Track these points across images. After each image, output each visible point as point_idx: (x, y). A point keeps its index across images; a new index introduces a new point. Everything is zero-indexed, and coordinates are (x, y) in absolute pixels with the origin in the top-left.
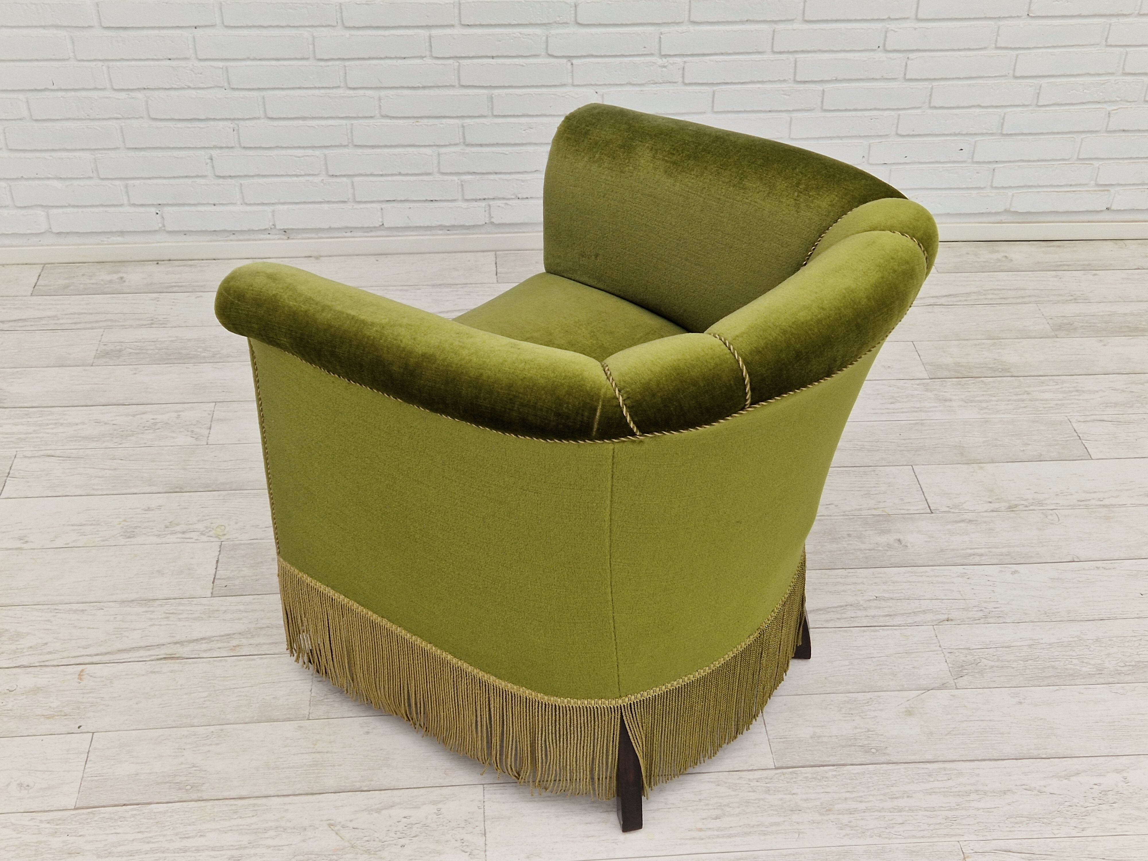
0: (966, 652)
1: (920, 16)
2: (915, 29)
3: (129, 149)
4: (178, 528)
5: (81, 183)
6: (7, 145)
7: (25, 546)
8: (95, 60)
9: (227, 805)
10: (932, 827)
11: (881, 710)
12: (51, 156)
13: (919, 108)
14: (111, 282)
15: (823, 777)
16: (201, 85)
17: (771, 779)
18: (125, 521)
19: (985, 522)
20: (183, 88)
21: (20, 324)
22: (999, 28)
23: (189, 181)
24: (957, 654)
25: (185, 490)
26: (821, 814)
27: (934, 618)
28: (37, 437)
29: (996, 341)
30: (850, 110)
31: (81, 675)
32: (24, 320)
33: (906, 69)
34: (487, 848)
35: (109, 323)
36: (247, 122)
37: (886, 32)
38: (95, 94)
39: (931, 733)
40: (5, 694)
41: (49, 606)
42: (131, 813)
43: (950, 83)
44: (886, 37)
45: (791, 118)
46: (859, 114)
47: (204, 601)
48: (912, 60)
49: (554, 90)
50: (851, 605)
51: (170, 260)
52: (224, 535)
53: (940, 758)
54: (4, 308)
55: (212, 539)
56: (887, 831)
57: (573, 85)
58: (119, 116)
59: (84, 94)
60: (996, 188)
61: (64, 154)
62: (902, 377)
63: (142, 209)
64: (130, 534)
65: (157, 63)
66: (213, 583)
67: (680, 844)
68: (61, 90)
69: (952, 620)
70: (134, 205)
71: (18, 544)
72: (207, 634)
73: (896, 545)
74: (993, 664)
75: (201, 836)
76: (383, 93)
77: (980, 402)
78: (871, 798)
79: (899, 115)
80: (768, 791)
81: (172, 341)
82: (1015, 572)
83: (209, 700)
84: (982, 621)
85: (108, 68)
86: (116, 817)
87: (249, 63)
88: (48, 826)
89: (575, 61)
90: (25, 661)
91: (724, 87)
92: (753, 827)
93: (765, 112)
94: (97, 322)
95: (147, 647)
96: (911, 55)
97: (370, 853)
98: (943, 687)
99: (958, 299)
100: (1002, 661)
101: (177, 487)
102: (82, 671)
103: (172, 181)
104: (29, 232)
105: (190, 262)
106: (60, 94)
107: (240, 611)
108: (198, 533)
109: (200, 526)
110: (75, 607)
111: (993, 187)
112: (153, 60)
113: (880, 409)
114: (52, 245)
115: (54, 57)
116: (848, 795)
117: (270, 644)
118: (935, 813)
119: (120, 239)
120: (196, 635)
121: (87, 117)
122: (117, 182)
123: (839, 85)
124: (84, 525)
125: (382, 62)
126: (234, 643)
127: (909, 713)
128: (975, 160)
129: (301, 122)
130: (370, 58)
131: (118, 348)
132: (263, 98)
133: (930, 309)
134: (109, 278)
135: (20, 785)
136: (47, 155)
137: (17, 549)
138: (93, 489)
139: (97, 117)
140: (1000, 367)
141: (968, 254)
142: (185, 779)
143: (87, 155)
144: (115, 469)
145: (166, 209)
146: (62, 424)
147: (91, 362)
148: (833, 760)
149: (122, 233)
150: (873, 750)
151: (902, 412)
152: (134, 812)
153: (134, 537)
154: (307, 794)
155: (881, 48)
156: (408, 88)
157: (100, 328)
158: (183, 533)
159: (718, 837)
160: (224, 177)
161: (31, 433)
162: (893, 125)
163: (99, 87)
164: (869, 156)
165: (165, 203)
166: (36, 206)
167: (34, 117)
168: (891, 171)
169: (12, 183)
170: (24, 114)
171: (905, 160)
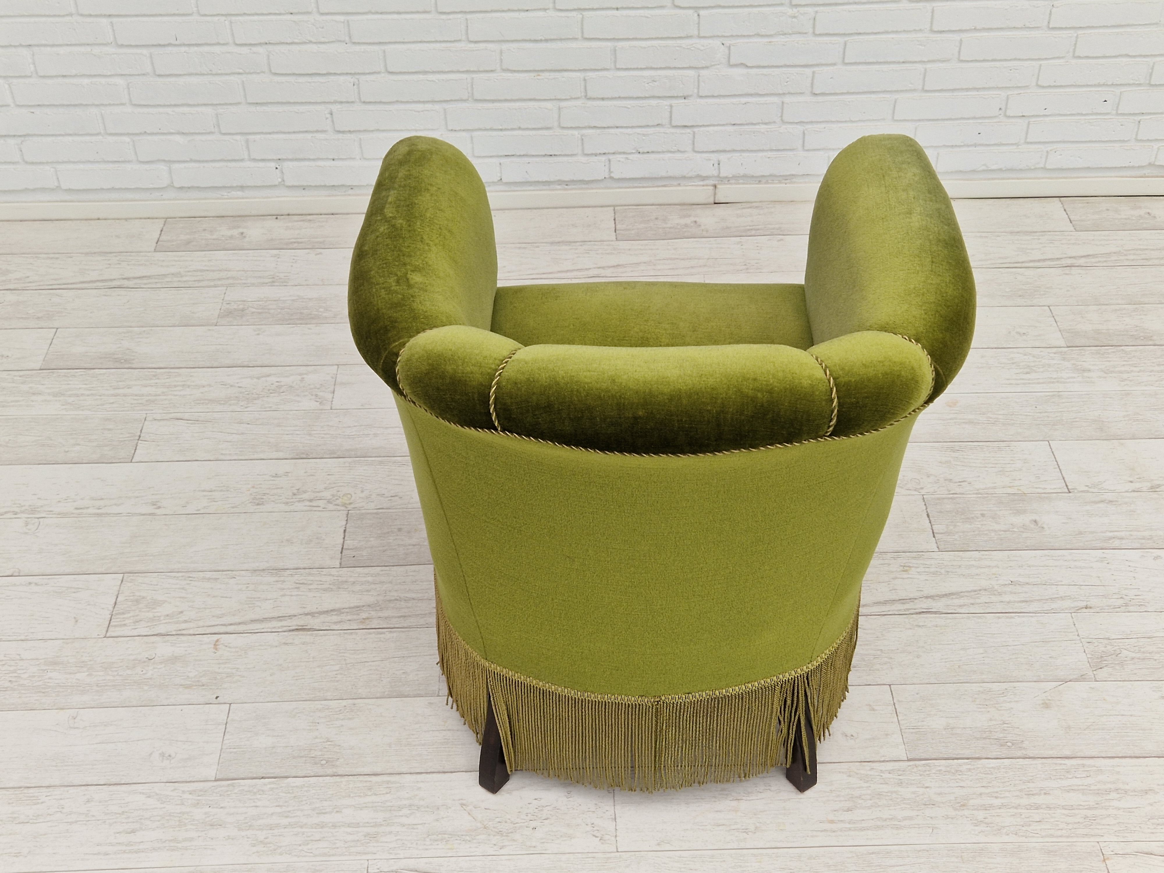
0: (1106, 641)
3: (250, 104)
4: (305, 496)
5: (203, 138)
6: (130, 100)
7: (158, 511)
8: (218, 15)
9: (361, 781)
10: (1070, 826)
11: (1017, 701)
12: (173, 111)
13: (1063, 57)
14: (231, 237)
15: (957, 771)
16: (323, 40)
17: (904, 771)
18: (253, 487)
19: (1126, 503)
20: (305, 43)
21: (145, 281)
23: (309, 136)
24: (1096, 644)
25: (311, 456)
26: (956, 809)
27: (1072, 606)
28: (166, 399)
29: (1137, 306)
30: (988, 61)
31: (216, 644)
32: (149, 277)
33: (1050, 17)
34: (618, 834)
35: (231, 281)
36: (367, 76)
38: (217, 49)
39: (1069, 727)
40: (144, 662)
41: (183, 574)
42: (269, 786)
43: (1096, 31)
45: (926, 70)
46: (998, 64)
47: (334, 572)
48: (1057, 7)
49: (679, 42)
50: (985, 590)
51: (289, 215)
52: (350, 504)
53: (1079, 755)
54: (128, 265)
55: (339, 508)
56: (1024, 828)
57: (699, 37)
58: (241, 71)
59: (206, 49)
60: (1142, 141)
61: (186, 109)
62: (1037, 345)
63: (261, 164)
64: (258, 501)
65: (279, 17)
66: (341, 553)
67: (812, 836)
68: (184, 45)
69: (1091, 608)
70: (255, 160)
71: (150, 509)
72: (337, 606)
73: (1032, 526)
74: (1134, 655)
75: (337, 812)
76: (505, 46)
77: (1121, 372)
78: (1007, 794)
79: (1041, 66)
80: (900, 783)
81: (293, 300)
82: (1156, 558)
83: (341, 674)
84: (1123, 609)
85: (231, 22)
86: (255, 790)
87: (370, 16)
88: (190, 796)
89: (702, 12)
90: (162, 629)
91: (856, 37)
92: (886, 820)
93: (899, 63)
94: (219, 279)
95: (280, 618)
97: (502, 835)
98: (1082, 678)
99: (1097, 260)
100: (1144, 653)
101: (303, 453)
102: (217, 641)
103: (293, 136)
104: (151, 186)
105: (309, 217)
106: (183, 49)
107: (368, 582)
108: (325, 501)
109: (327, 494)
110: (208, 575)
111: (1137, 140)
112: (275, 14)
113: (1016, 379)
114: (174, 199)
115: (177, 12)
116: (983, 790)
117: (399, 617)
118: (1073, 811)
119: (240, 193)
120: (326, 607)
121: (210, 72)
122: (238, 137)
123: (978, 34)
124: (215, 491)
125: (503, 14)
126: (364, 615)
127: (1046, 705)
128: (1119, 112)
129: (421, 77)
130: (492, 11)
131: (241, 307)
132: (384, 51)
133: (1067, 271)
134: (229, 233)
135: (162, 755)
136: (169, 110)
137: (150, 514)
138: (222, 454)
139: (219, 72)
140: (1142, 334)
141: (1108, 210)
142: (320, 753)
143: (209, 110)
144: (243, 434)
145: (286, 164)
146: (189, 386)
147: (215, 321)
148: (967, 753)
149: (242, 188)
150: (1009, 744)
151: (1039, 383)
152: (272, 786)
153: (262, 504)
154: (439, 772)
156: (530, 41)
157: (222, 285)
158: (311, 501)
159: (850, 829)
160: (343, 132)
161: (159, 395)
162: (1033, 75)
163: (222, 42)
164: (1006, 108)
165: (284, 157)
166: (159, 161)
167: (157, 73)
168: (1029, 123)
169: (135, 138)
170: (148, 69)
171: (1045, 112)
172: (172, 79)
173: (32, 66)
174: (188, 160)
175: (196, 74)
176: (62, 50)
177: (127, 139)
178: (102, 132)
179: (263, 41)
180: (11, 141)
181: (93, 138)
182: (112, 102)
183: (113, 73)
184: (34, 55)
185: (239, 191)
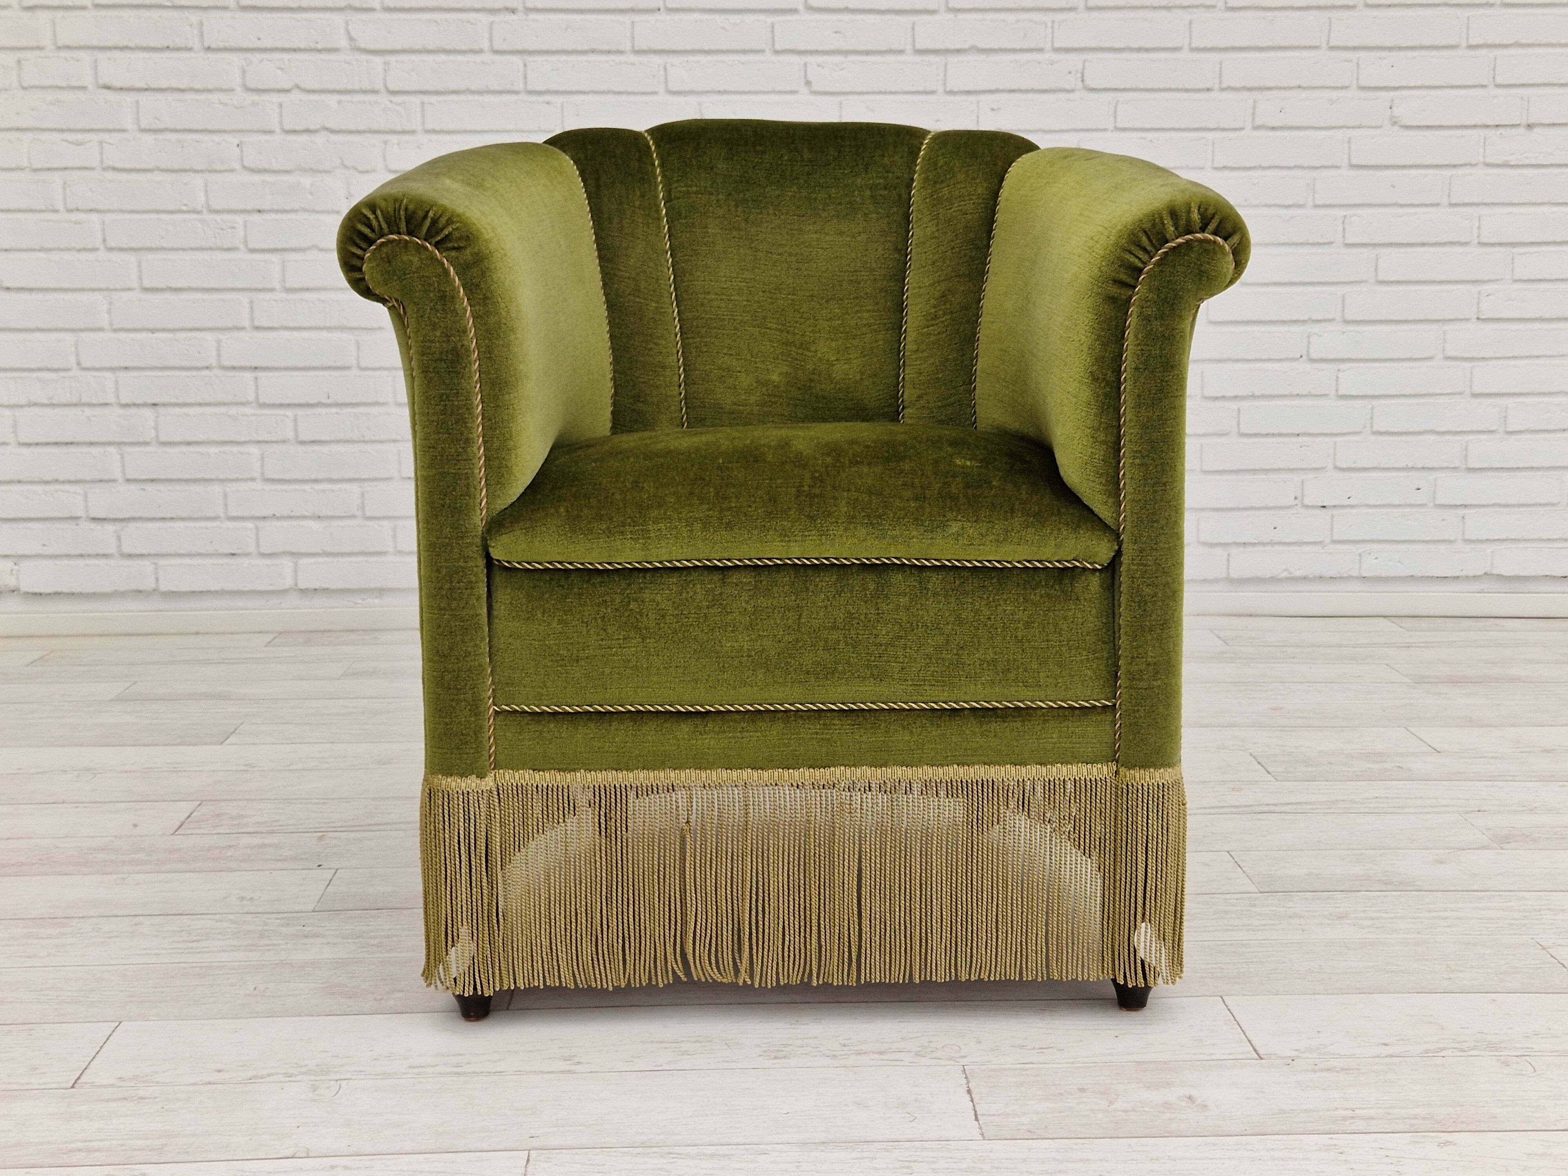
0: (1511, 829)
1: (1349, 317)
2: (1344, 333)
3: (404, 478)
5: (343, 523)
6: (262, 474)
8: (380, 368)
11: (1400, 860)
12: (312, 488)
13: (1360, 433)
22: (1444, 333)
24: (1498, 830)
30: (1273, 435)
38: (374, 410)
39: (1474, 874)
43: (1394, 401)
44: (1309, 343)
45: (1202, 445)
46: (1285, 440)
48: (1344, 371)
58: (399, 438)
59: (361, 410)
60: (1470, 541)
61: (328, 486)
68: (336, 405)
69: (1484, 811)
70: (401, 552)
71: (242, 768)
73: (1396, 769)
90: (248, 830)
96: (1343, 366)
98: (1484, 848)
99: (1438, 644)
102: (323, 836)
104: (270, 588)
106: (334, 410)
111: (1466, 541)
114: (295, 608)
115: (333, 365)
119: (377, 601)
121: (362, 439)
122: (384, 523)
123: (1258, 403)
127: (1440, 862)
128: (1438, 502)
131: (371, 670)
133: (1405, 649)
136: (307, 487)
139: (373, 438)
140: (1505, 677)
143: (354, 488)
147: (338, 677)
155: (1304, 357)
157: (348, 661)
161: (261, 712)
162: (1328, 456)
163: (380, 401)
164: (1303, 496)
166: (285, 553)
167: (300, 439)
168: (1332, 516)
169: (260, 524)
170: (290, 434)
171: (1348, 502)
172: (316, 448)
173: (153, 431)
174: (321, 552)
175: (347, 441)
176: (191, 411)
177: (250, 525)
178: (222, 515)
180: (110, 528)
181: (209, 524)
182: (240, 476)
183: (247, 439)
184: (157, 417)
185: (377, 597)
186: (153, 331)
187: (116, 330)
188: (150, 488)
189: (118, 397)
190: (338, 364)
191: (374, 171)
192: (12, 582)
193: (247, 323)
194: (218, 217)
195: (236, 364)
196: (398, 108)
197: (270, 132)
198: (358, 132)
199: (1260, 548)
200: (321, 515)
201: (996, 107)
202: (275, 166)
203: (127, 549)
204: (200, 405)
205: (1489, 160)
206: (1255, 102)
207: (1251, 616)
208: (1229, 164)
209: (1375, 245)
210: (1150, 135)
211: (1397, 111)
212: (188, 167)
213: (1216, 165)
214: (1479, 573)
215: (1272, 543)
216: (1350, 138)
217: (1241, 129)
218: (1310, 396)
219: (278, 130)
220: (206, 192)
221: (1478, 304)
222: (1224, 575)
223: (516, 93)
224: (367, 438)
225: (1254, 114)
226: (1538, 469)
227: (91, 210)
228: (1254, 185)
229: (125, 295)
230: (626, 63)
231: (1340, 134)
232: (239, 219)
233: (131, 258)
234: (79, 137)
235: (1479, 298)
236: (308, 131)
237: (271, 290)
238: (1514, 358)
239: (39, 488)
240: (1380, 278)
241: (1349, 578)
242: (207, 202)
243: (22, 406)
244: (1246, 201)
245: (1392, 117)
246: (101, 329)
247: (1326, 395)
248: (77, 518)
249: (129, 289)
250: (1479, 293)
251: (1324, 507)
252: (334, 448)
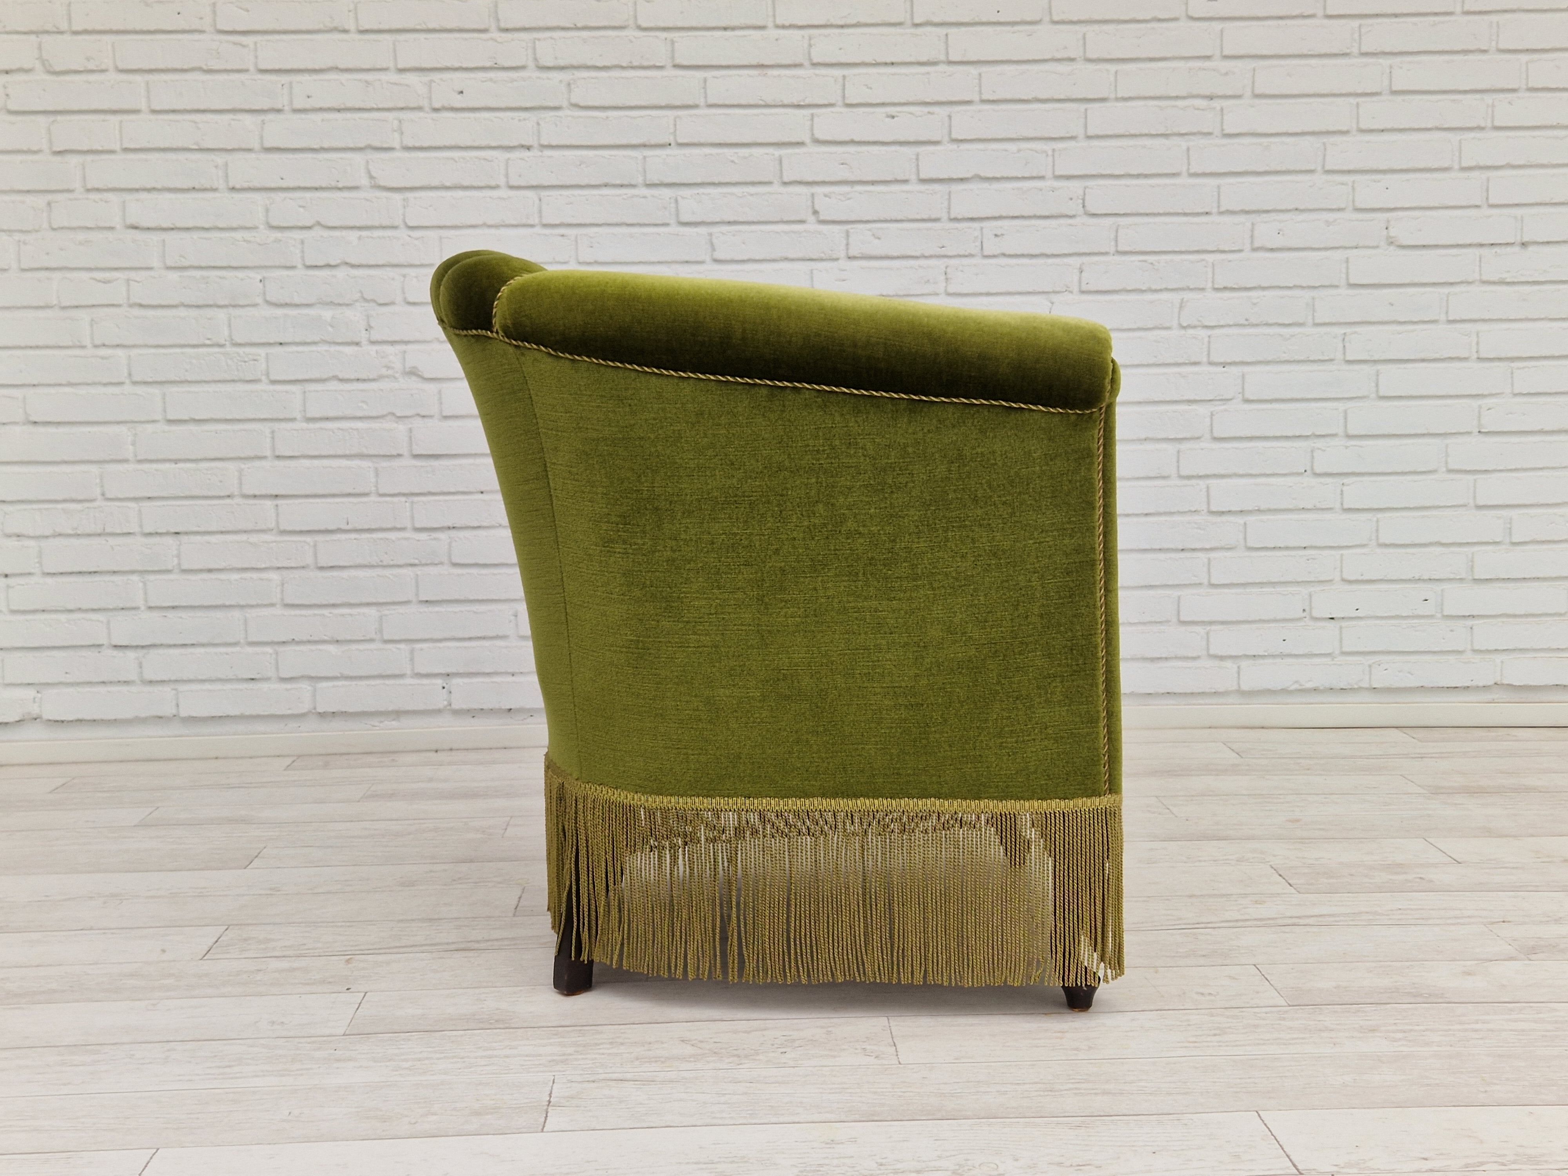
0: (1536, 939)
1: (1351, 432)
2: (1347, 447)
3: (421, 602)
5: (361, 647)
7: (277, 893)
8: (398, 495)
11: (1428, 972)
12: (331, 613)
13: (1366, 546)
14: (380, 762)
17: (1285, 1012)
19: (1535, 869)
22: (1447, 446)
23: (487, 642)
24: (1523, 941)
25: (476, 861)
30: (1280, 548)
31: (349, 961)
32: (275, 782)
33: (1342, 498)
35: (377, 782)
37: (1312, 451)
38: (392, 536)
41: (308, 924)
44: (1313, 457)
45: (1209, 559)
46: (1292, 553)
48: (1348, 485)
51: (451, 749)
58: (416, 562)
60: (1479, 652)
61: (346, 611)
63: (425, 681)
68: (355, 530)
70: (418, 675)
71: (268, 892)
73: (1418, 880)
77: (1503, 805)
80: (1282, 1019)
81: (455, 788)
85: (412, 503)
90: (276, 954)
94: (363, 781)
96: (1346, 480)
98: (1511, 959)
99: (1453, 754)
101: (466, 860)
103: (468, 643)
104: (289, 712)
106: (353, 536)
110: (341, 924)
111: (1475, 651)
114: (314, 732)
119: (394, 723)
121: (380, 563)
122: (402, 646)
123: (1264, 517)
124: (351, 881)
128: (1445, 614)
131: (390, 793)
136: (326, 612)
137: (266, 894)
138: (362, 862)
139: (391, 563)
143: (372, 611)
145: (455, 681)
147: (358, 800)
149: (398, 714)
153: (413, 886)
155: (1309, 472)
157: (367, 784)
158: (476, 883)
162: (1335, 568)
163: (398, 526)
164: (1311, 609)
165: (454, 671)
166: (303, 677)
167: (319, 565)
168: (1341, 628)
169: (281, 649)
170: (309, 560)
171: (1358, 614)
172: (335, 573)
173: (175, 559)
174: (339, 675)
175: (365, 566)
176: (213, 539)
177: (269, 649)
178: (242, 641)
179: (446, 524)
180: (131, 654)
181: (230, 650)
182: (260, 602)
183: (267, 565)
184: (180, 544)
185: (394, 720)
186: (176, 461)
187: (140, 461)
188: (171, 614)
189: (141, 526)
190: (357, 491)
191: (392, 303)
192: (35, 710)
193: (268, 453)
194: (241, 350)
195: (257, 493)
196: (416, 242)
197: (293, 267)
198: (378, 266)
199: (1270, 661)
200: (339, 639)
201: (999, 233)
202: (297, 301)
203: (149, 675)
204: (222, 532)
205: (1485, 278)
206: (1253, 224)
207: (1263, 728)
208: (1229, 285)
209: (1375, 362)
210: (1151, 258)
211: (1393, 232)
212: (211, 303)
213: (1216, 286)
214: (1489, 684)
215: (1282, 656)
216: (1347, 258)
217: (1240, 251)
218: (1316, 509)
219: (300, 266)
220: (230, 326)
221: (1479, 417)
222: (1235, 687)
223: (532, 226)
224: (385, 563)
225: (1252, 236)
226: (1545, 579)
227: (118, 346)
228: (1255, 304)
229: (150, 428)
230: (637, 196)
231: (1339, 255)
232: (262, 351)
233: (156, 391)
234: (107, 275)
235: (1479, 412)
236: (328, 266)
237: (293, 420)
238: (1516, 470)
239: (63, 617)
240: (1381, 394)
241: (1360, 688)
242: (230, 336)
243: (47, 537)
244: (1247, 320)
245: (1388, 237)
246: (126, 461)
247: (1331, 509)
248: (99, 646)
249: (153, 421)
250: (1480, 407)
251: (1332, 618)
252: (353, 573)
